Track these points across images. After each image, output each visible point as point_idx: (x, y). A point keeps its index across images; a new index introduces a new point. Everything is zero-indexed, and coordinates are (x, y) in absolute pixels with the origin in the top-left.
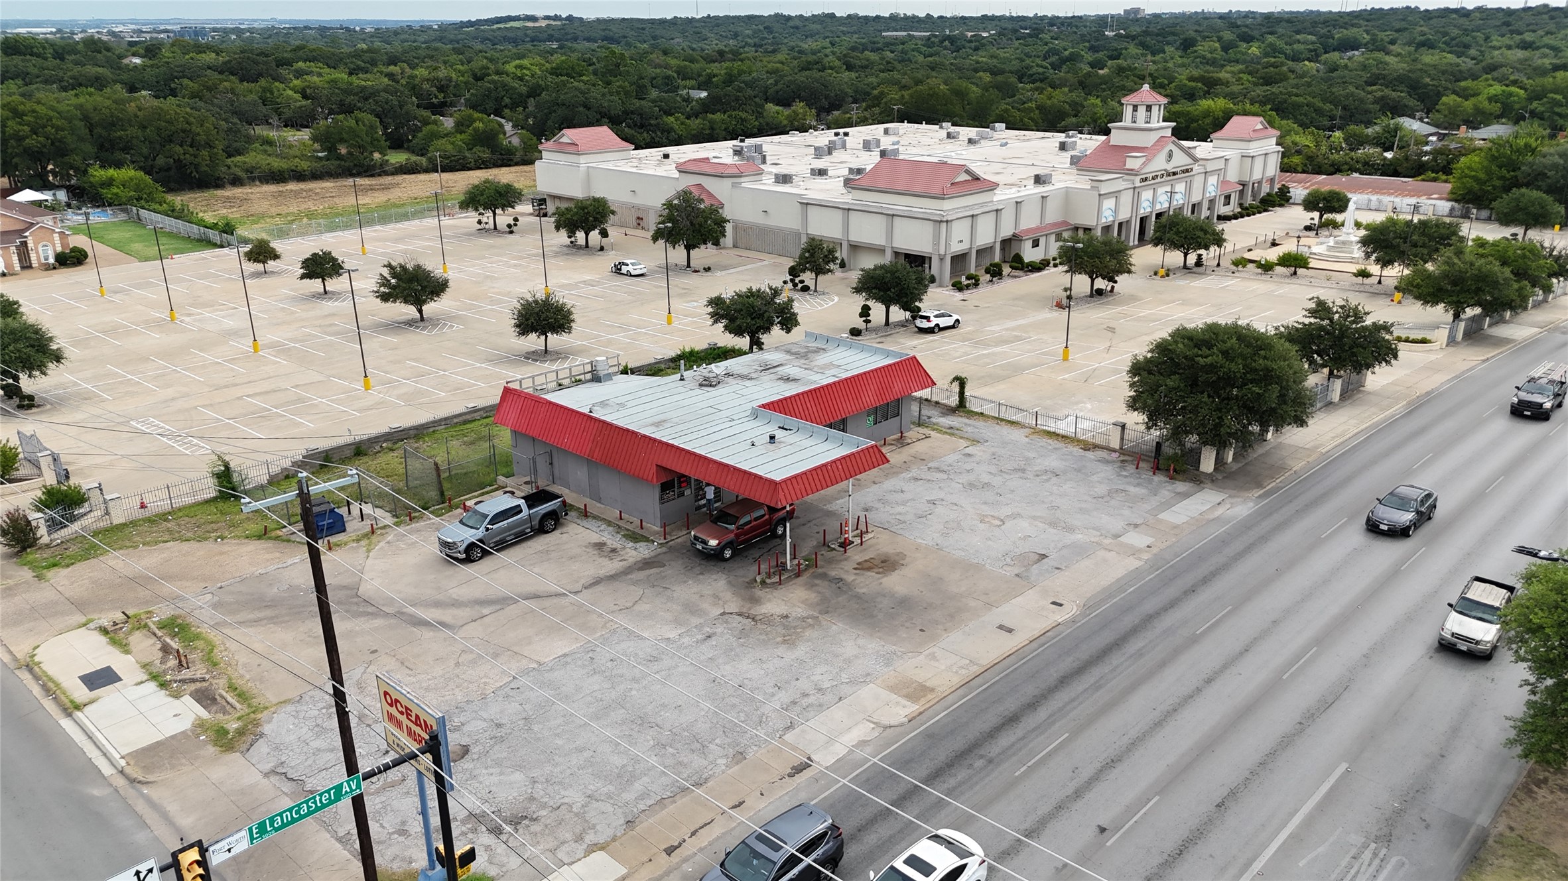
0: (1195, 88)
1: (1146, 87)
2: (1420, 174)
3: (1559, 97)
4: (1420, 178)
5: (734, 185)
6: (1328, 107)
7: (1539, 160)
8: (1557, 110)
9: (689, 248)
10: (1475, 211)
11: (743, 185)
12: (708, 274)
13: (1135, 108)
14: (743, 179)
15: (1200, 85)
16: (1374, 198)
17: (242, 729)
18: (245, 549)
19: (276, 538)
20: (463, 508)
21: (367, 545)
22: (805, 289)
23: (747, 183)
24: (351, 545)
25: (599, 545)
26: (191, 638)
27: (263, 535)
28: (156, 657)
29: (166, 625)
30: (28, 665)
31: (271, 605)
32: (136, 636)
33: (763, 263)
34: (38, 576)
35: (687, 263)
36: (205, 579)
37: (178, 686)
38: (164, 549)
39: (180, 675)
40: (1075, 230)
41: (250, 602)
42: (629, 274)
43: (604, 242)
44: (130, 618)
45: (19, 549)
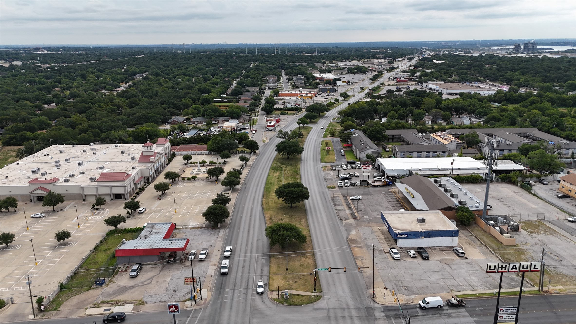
0: (115, 108)
3: (210, 111)
4: (198, 144)
5: (53, 186)
6: (159, 116)
7: (223, 143)
9: (53, 206)
11: (56, 185)
12: (62, 211)
13: (147, 147)
15: (116, 107)
16: (192, 152)
17: (142, 302)
18: (91, 292)
19: (93, 288)
20: (120, 272)
21: (113, 282)
22: (98, 209)
23: (57, 184)
24: (110, 283)
25: (152, 267)
26: (111, 301)
27: (90, 289)
28: (110, 305)
29: (103, 302)
30: (89, 315)
31: (115, 294)
32: (100, 305)
33: (72, 204)
34: (57, 311)
35: (54, 210)
36: (94, 297)
37: (123, 305)
38: (73, 298)
39: (120, 304)
40: (144, 178)
41: (110, 295)
42: (40, 217)
43: (16, 209)
44: (95, 304)
45: (41, 311)
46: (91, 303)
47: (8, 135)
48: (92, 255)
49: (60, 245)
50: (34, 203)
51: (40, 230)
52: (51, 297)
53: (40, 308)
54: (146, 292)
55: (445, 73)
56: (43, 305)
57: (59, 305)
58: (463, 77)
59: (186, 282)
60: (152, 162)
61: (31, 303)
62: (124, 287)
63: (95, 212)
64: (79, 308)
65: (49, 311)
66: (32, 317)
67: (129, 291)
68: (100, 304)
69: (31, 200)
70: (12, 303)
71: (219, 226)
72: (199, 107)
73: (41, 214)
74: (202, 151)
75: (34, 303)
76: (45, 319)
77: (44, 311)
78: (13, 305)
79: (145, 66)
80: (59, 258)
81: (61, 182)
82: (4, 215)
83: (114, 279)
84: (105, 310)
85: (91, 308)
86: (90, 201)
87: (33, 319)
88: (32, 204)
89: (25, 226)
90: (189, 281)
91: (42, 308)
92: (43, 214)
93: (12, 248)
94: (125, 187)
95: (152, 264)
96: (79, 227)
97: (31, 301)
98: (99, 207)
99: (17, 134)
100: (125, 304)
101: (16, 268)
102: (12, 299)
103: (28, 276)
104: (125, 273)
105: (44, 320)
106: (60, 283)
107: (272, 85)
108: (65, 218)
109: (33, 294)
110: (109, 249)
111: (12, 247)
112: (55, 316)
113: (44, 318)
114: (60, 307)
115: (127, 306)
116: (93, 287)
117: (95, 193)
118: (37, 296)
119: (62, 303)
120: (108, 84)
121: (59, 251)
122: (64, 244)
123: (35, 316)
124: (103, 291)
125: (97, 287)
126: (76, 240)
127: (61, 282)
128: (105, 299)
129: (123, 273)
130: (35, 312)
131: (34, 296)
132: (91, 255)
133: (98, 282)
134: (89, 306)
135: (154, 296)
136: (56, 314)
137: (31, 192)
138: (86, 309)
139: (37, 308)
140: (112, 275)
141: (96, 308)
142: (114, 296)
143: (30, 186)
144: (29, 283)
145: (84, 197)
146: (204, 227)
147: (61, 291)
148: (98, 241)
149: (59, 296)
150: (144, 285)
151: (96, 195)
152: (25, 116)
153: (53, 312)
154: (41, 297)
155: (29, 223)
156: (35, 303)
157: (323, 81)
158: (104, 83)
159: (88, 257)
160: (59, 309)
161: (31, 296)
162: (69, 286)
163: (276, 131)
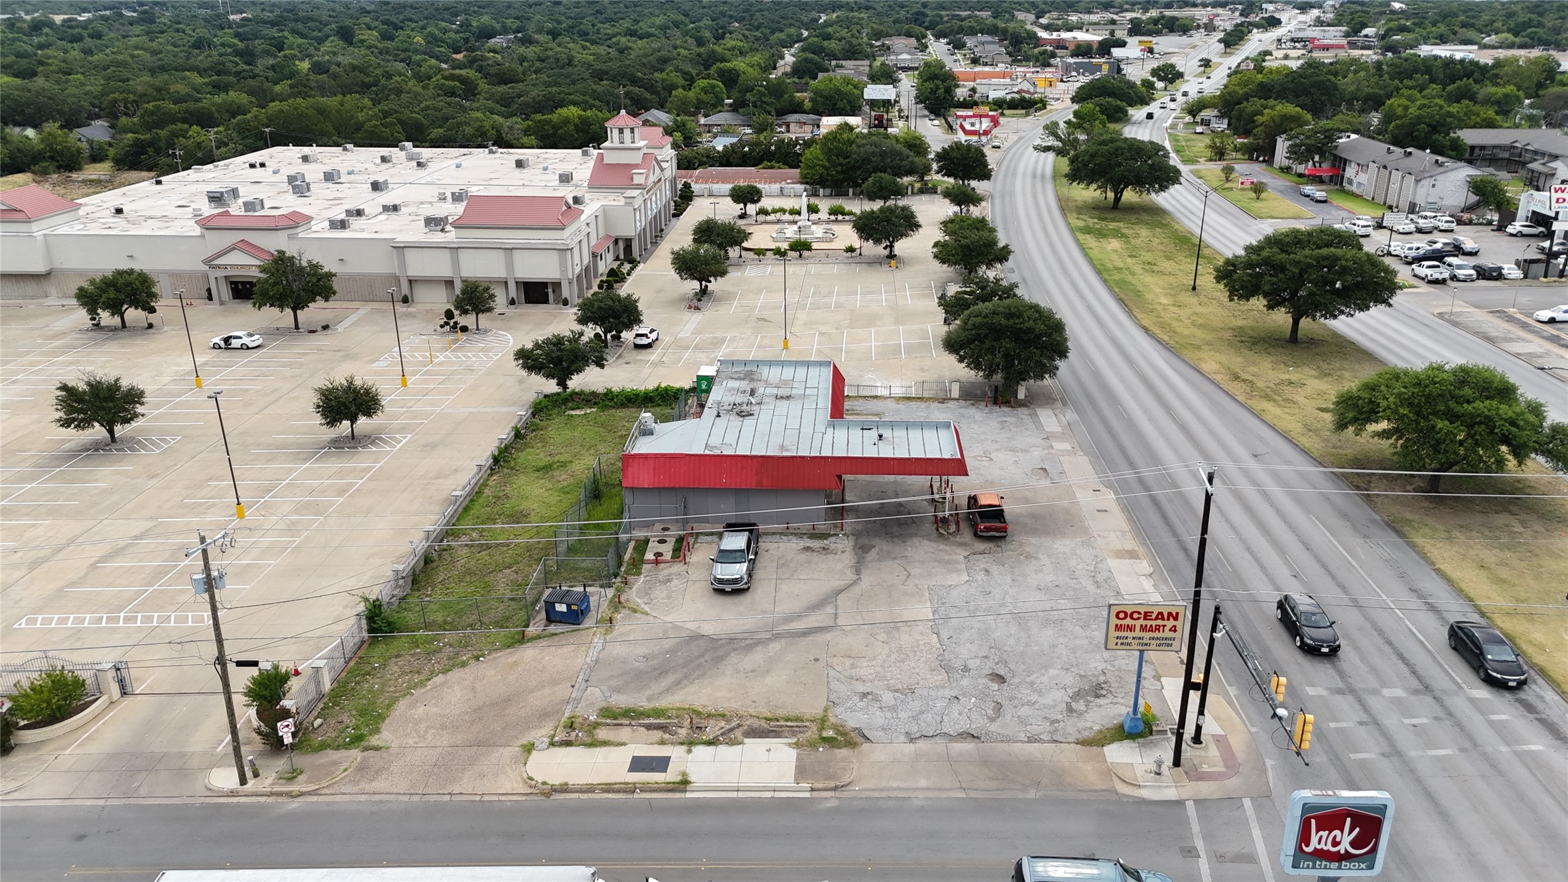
1: (623, 112)
2: (759, 164)
4: (760, 166)
5: (290, 237)
6: (598, 103)
7: (863, 149)
8: (764, 99)
9: (295, 309)
10: (821, 190)
11: (300, 235)
12: (330, 332)
13: (621, 131)
14: (299, 230)
17: (838, 732)
18: (528, 653)
19: (538, 637)
20: (649, 562)
21: (635, 611)
22: (464, 329)
23: (302, 233)
24: (618, 616)
25: (807, 549)
26: (658, 713)
27: (522, 639)
28: (658, 734)
29: (615, 716)
30: (555, 790)
31: (661, 672)
32: (602, 734)
33: (362, 312)
34: (366, 749)
35: (297, 327)
36: (554, 682)
37: (726, 738)
38: (443, 684)
39: (710, 733)
40: (616, 241)
41: (639, 678)
42: (245, 347)
43: (152, 318)
44: (571, 726)
45: (275, 745)
46: (544, 715)
47: (130, 135)
48: (491, 483)
49: (337, 444)
50: (222, 303)
51: (247, 390)
52: (325, 672)
53: (275, 730)
54: (832, 673)
55: (1464, 25)
56: (286, 714)
57: (373, 718)
58: (1535, 33)
59: (1118, 628)
60: (639, 187)
61: (222, 699)
62: (696, 637)
63: (458, 340)
64: (485, 743)
65: (323, 746)
66: (225, 778)
67: (734, 658)
68: (596, 725)
69: (209, 290)
70: (124, 693)
71: (1021, 394)
72: (718, 86)
73: (251, 335)
74: (783, 184)
75: (239, 700)
76: (302, 794)
77: (293, 747)
78: (128, 700)
79: (515, 18)
80: (342, 491)
81: (319, 228)
82: (107, 338)
83: (633, 595)
84: (638, 764)
85: (552, 744)
86: (428, 307)
87: (233, 793)
88: (213, 307)
89: (188, 374)
90: (1138, 623)
91: (286, 731)
92: (257, 337)
93: (132, 449)
94: (564, 251)
95: (800, 535)
96: (404, 384)
97: (219, 687)
98: (468, 320)
99: (159, 131)
100: (738, 733)
101: (148, 524)
102: (124, 673)
103: (203, 539)
104: (678, 568)
105: (294, 805)
106: (367, 600)
107: (905, 56)
108: (341, 353)
109: (233, 652)
110: (563, 465)
111: (132, 444)
112: (355, 783)
113: (294, 788)
114: (377, 731)
115: (755, 747)
116: (531, 630)
117: (446, 272)
118: (255, 664)
119: (389, 706)
120: (416, 51)
121: (335, 464)
122: (354, 441)
123: (249, 774)
124: (593, 654)
125: (553, 628)
126: (403, 429)
127: (373, 597)
128: (622, 701)
129: (665, 570)
130: (243, 749)
131: (239, 664)
132: (485, 485)
133: (561, 608)
134: (541, 735)
135: (888, 698)
136: (362, 768)
137: (208, 262)
138: (529, 748)
139: (259, 732)
140: (616, 575)
141: (581, 750)
142: (665, 683)
143: (203, 236)
144: (210, 584)
145: (405, 290)
146: (955, 393)
147: (374, 642)
148: (504, 433)
149: (367, 668)
150: (806, 633)
151: (449, 283)
152: (183, 92)
153: (342, 753)
154: (276, 667)
155: (205, 364)
156: (244, 700)
157: (1067, 48)
158: (405, 50)
159: (475, 494)
160: (374, 741)
161: (221, 660)
162: (411, 617)
163: (999, 147)
